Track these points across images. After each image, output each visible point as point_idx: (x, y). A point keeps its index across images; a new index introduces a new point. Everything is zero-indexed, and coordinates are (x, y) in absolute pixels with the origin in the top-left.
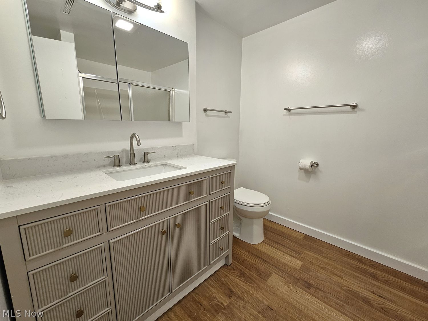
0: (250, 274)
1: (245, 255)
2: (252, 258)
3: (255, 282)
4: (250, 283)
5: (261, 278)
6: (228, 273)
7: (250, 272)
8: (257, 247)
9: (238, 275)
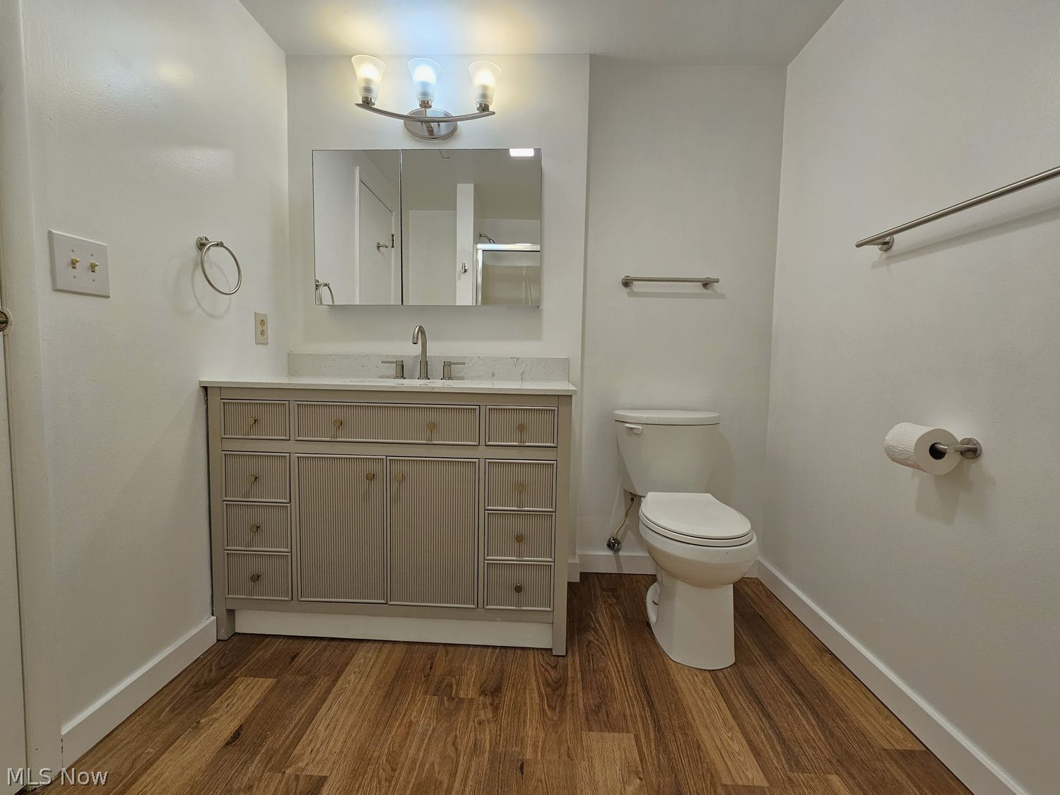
0: (573, 695)
1: (621, 663)
2: (627, 677)
3: (562, 711)
4: (549, 706)
5: (587, 718)
6: (537, 664)
7: (581, 694)
8: (674, 671)
9: (546, 680)
